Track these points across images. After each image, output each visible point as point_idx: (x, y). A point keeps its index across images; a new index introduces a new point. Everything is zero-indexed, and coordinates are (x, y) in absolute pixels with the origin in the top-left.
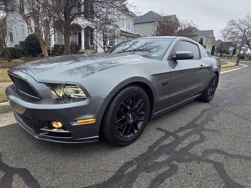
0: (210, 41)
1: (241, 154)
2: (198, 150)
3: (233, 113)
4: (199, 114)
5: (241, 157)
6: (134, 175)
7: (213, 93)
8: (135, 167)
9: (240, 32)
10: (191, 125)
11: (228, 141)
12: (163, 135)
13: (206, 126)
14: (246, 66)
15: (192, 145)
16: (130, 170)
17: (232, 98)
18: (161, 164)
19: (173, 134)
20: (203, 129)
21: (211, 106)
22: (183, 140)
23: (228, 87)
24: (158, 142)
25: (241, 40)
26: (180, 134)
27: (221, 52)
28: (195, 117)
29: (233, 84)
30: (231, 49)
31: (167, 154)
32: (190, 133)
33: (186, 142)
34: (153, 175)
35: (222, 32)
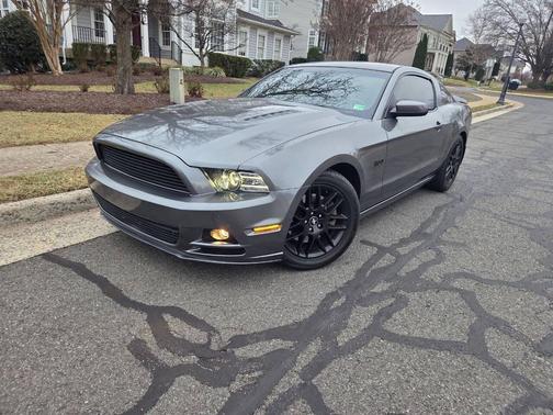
0: (444, 41)
1: (501, 278)
2: (434, 274)
3: (490, 212)
4: (429, 215)
5: (501, 283)
6: (345, 310)
7: (454, 173)
8: (343, 299)
9: (513, 24)
10: (419, 234)
11: (482, 259)
12: (375, 252)
13: (445, 237)
14: (519, 105)
15: (424, 266)
16: (337, 303)
17: (489, 182)
18: (381, 296)
19: (391, 250)
20: (439, 241)
21: (451, 199)
22: (409, 259)
23: (480, 159)
24: (368, 264)
25: (511, 43)
26: (402, 250)
27: (467, 69)
28: (423, 220)
29: (491, 150)
30: (490, 63)
31: (387, 281)
32: (419, 249)
33: (414, 264)
34: (374, 309)
35: (472, 20)
